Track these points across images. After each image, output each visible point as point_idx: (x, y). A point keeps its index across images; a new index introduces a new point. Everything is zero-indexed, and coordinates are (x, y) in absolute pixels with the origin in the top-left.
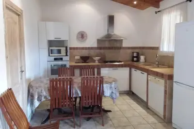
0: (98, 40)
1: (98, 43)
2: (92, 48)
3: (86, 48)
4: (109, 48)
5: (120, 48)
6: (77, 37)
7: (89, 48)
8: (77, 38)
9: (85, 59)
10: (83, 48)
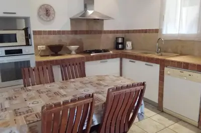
0: (71, 19)
1: (72, 24)
2: (63, 32)
3: (54, 33)
4: (87, 32)
5: (101, 32)
6: (38, 13)
7: (59, 32)
8: (39, 15)
9: (55, 49)
10: (50, 33)
